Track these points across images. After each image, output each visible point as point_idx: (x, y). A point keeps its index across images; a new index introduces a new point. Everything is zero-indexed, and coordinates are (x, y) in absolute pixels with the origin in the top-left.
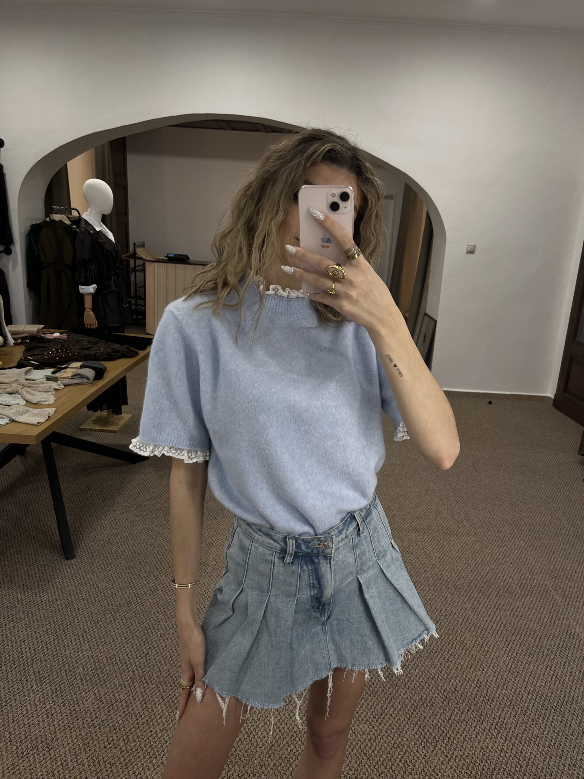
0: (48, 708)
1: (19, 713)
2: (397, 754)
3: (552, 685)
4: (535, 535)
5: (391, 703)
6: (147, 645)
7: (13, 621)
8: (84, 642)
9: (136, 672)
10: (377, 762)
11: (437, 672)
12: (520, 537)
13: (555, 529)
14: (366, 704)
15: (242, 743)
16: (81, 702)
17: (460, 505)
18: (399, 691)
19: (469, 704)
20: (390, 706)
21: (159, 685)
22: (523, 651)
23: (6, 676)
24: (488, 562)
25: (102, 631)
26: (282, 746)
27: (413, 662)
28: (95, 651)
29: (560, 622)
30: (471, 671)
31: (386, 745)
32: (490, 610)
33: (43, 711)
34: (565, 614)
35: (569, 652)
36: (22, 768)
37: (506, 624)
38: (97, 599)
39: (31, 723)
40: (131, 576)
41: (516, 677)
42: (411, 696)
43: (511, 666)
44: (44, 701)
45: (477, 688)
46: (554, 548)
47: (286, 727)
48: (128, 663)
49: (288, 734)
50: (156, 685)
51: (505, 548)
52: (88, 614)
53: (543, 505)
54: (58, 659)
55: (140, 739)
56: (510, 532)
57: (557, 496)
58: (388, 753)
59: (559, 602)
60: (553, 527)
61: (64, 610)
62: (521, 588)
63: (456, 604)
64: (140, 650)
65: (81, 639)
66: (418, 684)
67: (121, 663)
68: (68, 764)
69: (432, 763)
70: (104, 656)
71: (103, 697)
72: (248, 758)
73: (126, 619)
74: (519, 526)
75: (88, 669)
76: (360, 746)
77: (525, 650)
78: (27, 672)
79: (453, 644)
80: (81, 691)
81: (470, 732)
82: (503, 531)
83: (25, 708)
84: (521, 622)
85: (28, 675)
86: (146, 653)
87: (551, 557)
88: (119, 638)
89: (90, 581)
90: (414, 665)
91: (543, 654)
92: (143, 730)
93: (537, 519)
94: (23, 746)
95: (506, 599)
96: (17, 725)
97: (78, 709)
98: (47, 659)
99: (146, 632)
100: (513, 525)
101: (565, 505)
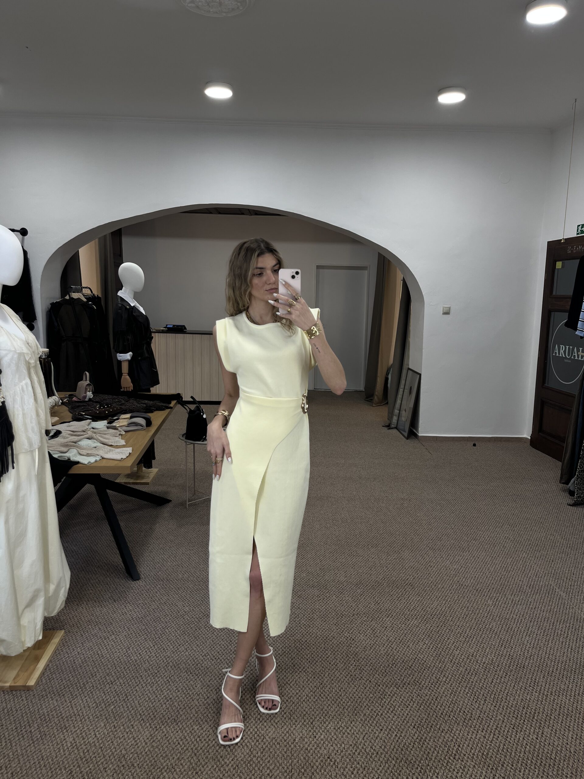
0: (165, 694)
1: (143, 699)
2: (456, 707)
3: (569, 654)
4: (534, 548)
5: (443, 674)
6: (232, 644)
7: (113, 634)
8: (179, 645)
9: (230, 664)
10: (442, 714)
11: (475, 651)
12: (522, 550)
13: (550, 542)
14: (423, 676)
15: (332, 707)
16: (192, 688)
17: (466, 528)
18: (447, 666)
19: (505, 671)
20: (442, 676)
21: (252, 672)
22: (541, 632)
23: (122, 674)
24: (499, 570)
25: (191, 636)
26: (363, 707)
27: (454, 645)
28: (191, 651)
29: (567, 611)
30: (503, 649)
31: (446, 702)
32: (509, 605)
33: (162, 697)
34: (570, 605)
35: (578, 631)
36: (159, 738)
37: (524, 614)
38: (179, 614)
39: (155, 706)
40: (202, 595)
41: (539, 651)
42: (458, 668)
43: (534, 644)
44: (161, 689)
45: (510, 660)
46: (552, 557)
47: (363, 695)
48: (221, 658)
49: (366, 699)
50: (249, 672)
51: (511, 559)
52: (175, 625)
53: (537, 525)
54: (162, 659)
55: (248, 710)
56: (513, 547)
57: (548, 517)
58: (449, 707)
59: (564, 597)
60: (548, 541)
61: (155, 624)
62: (531, 588)
63: (479, 602)
64: (228, 649)
65: (176, 643)
66: (461, 660)
67: (215, 659)
68: (195, 732)
69: (485, 712)
70: (199, 655)
71: (209, 683)
72: (339, 717)
73: (209, 628)
74: (520, 542)
75: (189, 665)
76: (426, 704)
77: (542, 632)
78: (139, 670)
79: (484, 631)
80: (189, 680)
81: (511, 690)
82: (507, 546)
83: (146, 696)
84: (535, 612)
85: (140, 672)
86: (233, 651)
87: (551, 564)
88: (208, 641)
89: (168, 601)
90: (455, 647)
91: (557, 634)
92: (249, 704)
93: (534, 536)
94: (154, 723)
95: (520, 597)
96: (144, 709)
97: (191, 693)
98: (152, 659)
99: (228, 636)
100: (514, 542)
101: (555, 524)
